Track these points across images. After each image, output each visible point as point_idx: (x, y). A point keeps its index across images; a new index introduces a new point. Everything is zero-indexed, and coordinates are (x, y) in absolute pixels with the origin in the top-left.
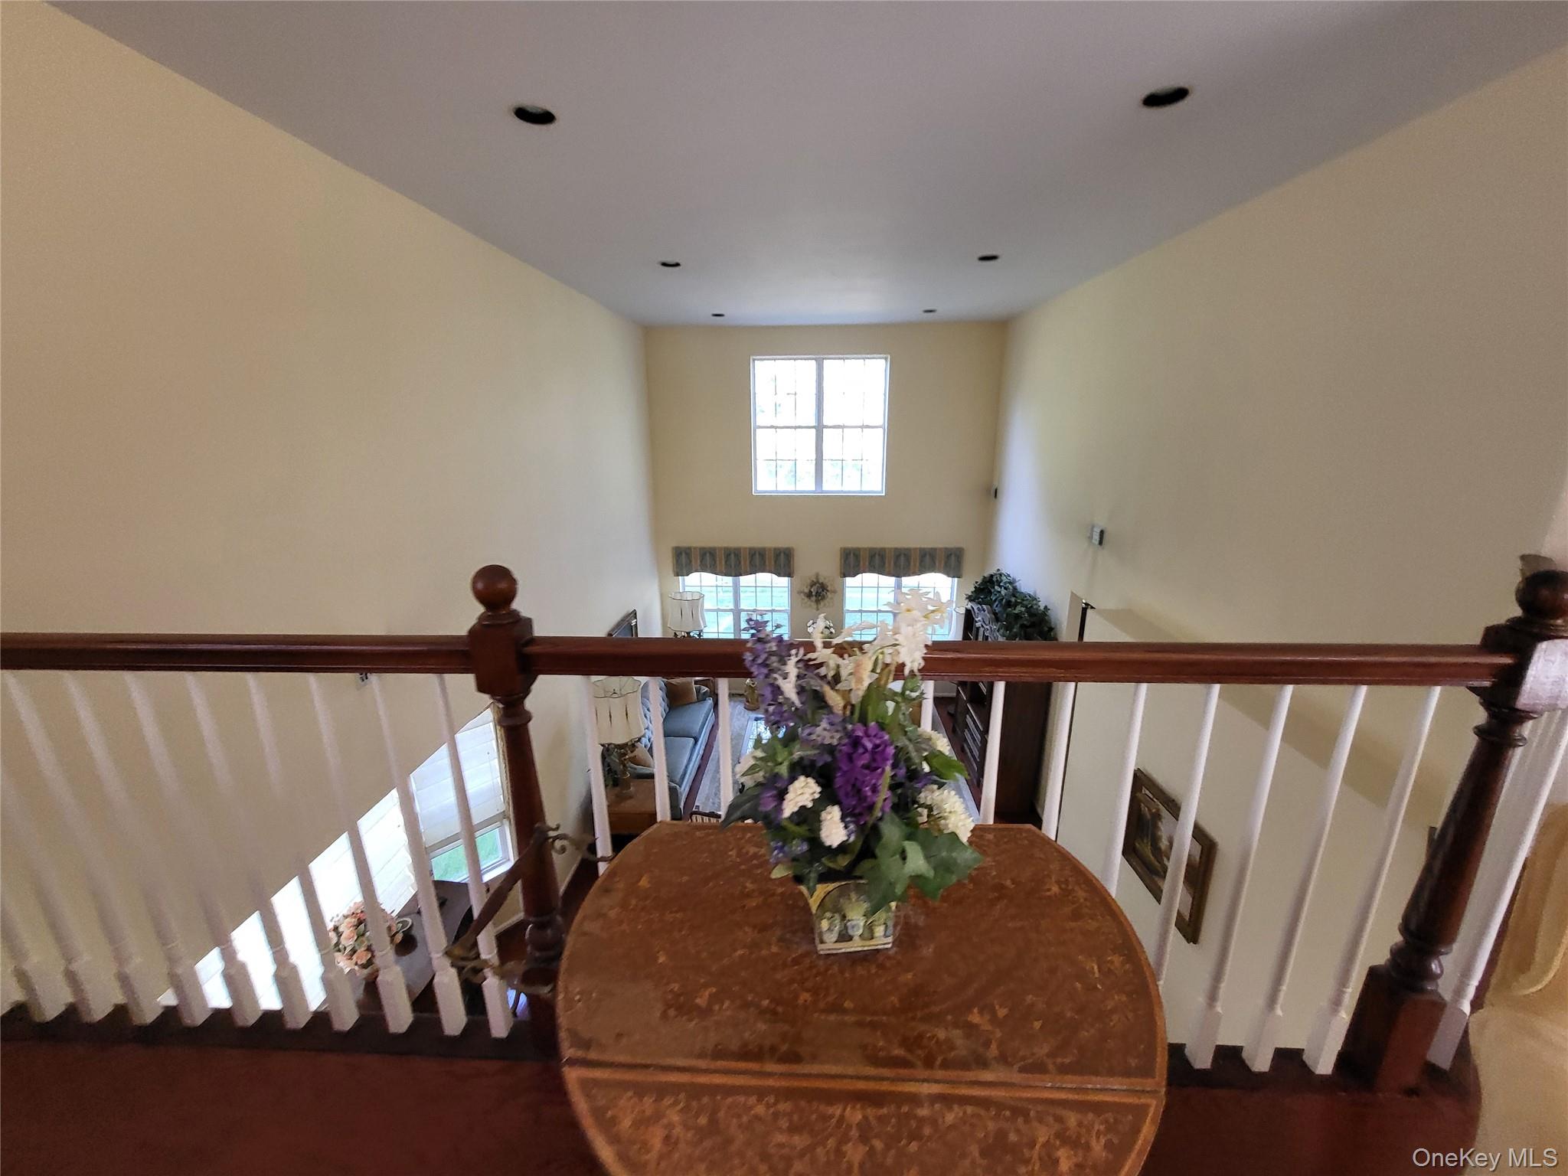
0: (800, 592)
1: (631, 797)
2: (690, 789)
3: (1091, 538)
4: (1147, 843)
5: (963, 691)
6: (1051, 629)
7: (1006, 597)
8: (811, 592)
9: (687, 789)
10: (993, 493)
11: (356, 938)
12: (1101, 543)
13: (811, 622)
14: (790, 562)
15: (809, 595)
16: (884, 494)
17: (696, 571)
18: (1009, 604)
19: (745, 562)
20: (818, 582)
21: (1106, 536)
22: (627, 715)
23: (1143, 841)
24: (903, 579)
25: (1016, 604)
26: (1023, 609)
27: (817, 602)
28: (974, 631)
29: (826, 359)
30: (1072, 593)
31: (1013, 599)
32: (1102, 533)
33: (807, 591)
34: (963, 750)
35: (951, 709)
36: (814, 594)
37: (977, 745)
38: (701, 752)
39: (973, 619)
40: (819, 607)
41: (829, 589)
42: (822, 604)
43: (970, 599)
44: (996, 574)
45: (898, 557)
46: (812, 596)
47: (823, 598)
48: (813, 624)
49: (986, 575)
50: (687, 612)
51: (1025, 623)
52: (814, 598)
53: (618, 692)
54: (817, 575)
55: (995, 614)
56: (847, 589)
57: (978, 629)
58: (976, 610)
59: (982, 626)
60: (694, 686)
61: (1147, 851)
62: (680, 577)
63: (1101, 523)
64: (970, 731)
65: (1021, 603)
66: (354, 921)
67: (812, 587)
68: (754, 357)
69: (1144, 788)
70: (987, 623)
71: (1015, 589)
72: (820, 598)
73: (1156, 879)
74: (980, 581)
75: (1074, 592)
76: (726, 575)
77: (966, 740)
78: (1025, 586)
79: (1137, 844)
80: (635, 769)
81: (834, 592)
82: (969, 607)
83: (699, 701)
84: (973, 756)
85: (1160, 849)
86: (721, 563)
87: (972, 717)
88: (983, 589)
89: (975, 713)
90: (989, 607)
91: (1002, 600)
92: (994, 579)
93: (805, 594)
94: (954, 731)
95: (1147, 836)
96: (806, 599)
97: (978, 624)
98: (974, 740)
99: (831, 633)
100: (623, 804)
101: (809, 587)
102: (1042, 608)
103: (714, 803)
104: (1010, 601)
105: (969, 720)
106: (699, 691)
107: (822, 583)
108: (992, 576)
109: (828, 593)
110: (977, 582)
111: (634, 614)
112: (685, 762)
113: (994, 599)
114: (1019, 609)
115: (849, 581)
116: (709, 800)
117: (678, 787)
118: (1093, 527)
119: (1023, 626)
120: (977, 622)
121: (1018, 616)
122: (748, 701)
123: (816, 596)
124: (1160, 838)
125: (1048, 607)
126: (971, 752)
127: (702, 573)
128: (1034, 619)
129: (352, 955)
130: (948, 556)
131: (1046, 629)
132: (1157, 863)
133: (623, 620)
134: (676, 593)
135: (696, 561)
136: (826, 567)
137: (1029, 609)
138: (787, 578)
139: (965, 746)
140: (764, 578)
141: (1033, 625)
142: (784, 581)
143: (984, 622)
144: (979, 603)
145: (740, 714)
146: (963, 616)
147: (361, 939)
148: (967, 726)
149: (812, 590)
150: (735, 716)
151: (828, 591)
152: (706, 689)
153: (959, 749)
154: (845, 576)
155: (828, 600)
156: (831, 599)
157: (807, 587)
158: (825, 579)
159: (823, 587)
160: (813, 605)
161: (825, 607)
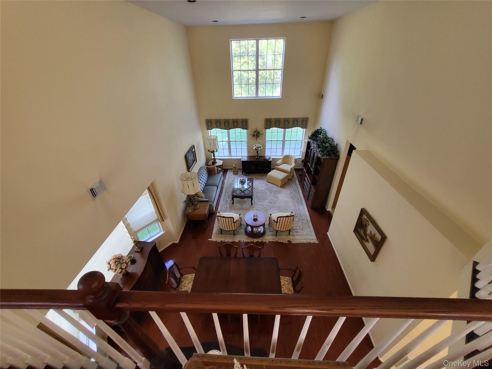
0: (250, 135)
1: (198, 209)
2: (217, 203)
3: (357, 121)
4: (362, 230)
5: (305, 169)
6: (338, 152)
7: (323, 139)
8: (254, 134)
9: (216, 203)
10: (321, 96)
11: (115, 266)
12: (361, 123)
13: (254, 145)
14: (247, 124)
15: (254, 136)
16: (281, 98)
17: (214, 128)
18: (323, 142)
19: (231, 125)
20: (257, 131)
21: (363, 121)
22: (194, 185)
23: (361, 229)
24: (287, 129)
25: (326, 143)
26: (329, 145)
27: (257, 138)
28: (310, 150)
29: (260, 40)
30: (347, 140)
31: (325, 140)
32: (362, 119)
33: (253, 134)
34: (303, 187)
35: (300, 173)
37: (308, 188)
38: (220, 190)
39: (310, 145)
40: (257, 139)
42: (258, 138)
43: (310, 138)
44: (319, 129)
45: (285, 121)
46: (255, 136)
47: (259, 136)
48: (255, 146)
49: (316, 129)
50: (212, 143)
51: (329, 150)
52: (255, 137)
53: (190, 178)
54: (256, 128)
55: (318, 145)
56: (267, 133)
57: (312, 149)
58: (312, 143)
59: (313, 149)
60: (216, 168)
61: (362, 232)
62: (209, 130)
63: (362, 115)
64: (306, 182)
65: (328, 142)
66: (114, 261)
68: (231, 40)
69: (364, 214)
70: (315, 148)
71: (326, 135)
72: (257, 137)
73: (364, 241)
74: (314, 132)
75: (348, 140)
76: (225, 129)
77: (304, 185)
78: (330, 135)
79: (359, 230)
80: (199, 199)
81: (262, 134)
82: (309, 141)
83: (218, 173)
84: (307, 190)
85: (366, 233)
86: (223, 125)
87: (307, 178)
88: (315, 135)
89: (308, 177)
90: (316, 142)
91: (321, 140)
92: (319, 131)
93: (252, 135)
94: (301, 181)
95: (363, 228)
97: (312, 148)
98: (307, 186)
99: (261, 149)
100: (196, 211)
101: (254, 133)
102: (335, 144)
103: (224, 207)
104: (324, 140)
105: (306, 178)
106: (218, 169)
107: (258, 131)
108: (318, 130)
109: (260, 135)
110: (312, 132)
111: (193, 147)
112: (214, 195)
113: (318, 139)
114: (327, 145)
115: (267, 130)
116: (223, 206)
117: (213, 204)
118: (359, 117)
119: (328, 151)
120: (311, 147)
121: (326, 147)
122: (234, 172)
123: (256, 136)
124: (367, 230)
125: (338, 144)
126: (306, 189)
127: (216, 129)
128: (332, 148)
129: (115, 271)
130: (303, 121)
131: (336, 152)
132: (364, 237)
133: (190, 150)
134: (208, 136)
135: (214, 125)
136: (260, 126)
137: (331, 145)
138: (246, 130)
139: (304, 187)
140: (238, 130)
141: (331, 150)
142: (245, 131)
143: (314, 147)
144: (313, 140)
145: (231, 176)
146: (307, 143)
147: (117, 266)
148: (305, 180)
149: (255, 134)
150: (230, 177)
151: (260, 134)
152: (220, 169)
153: (302, 187)
154: (266, 129)
155: (260, 137)
156: (261, 137)
157: (253, 133)
158: (259, 130)
159: (258, 133)
160: (255, 139)
161: (259, 140)
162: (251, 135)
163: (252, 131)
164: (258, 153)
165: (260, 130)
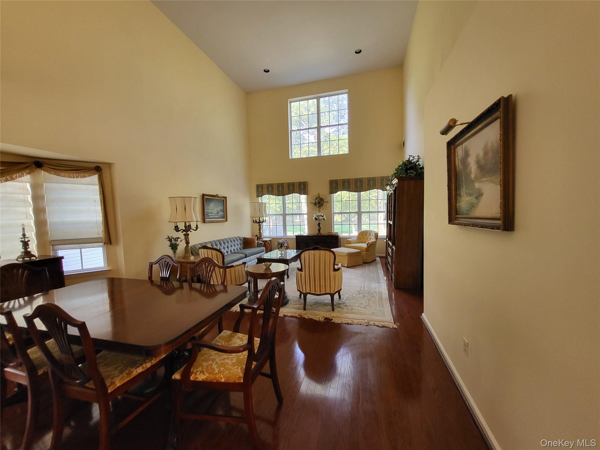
14: (306, 187)
15: (315, 204)
16: (348, 153)
17: (266, 194)
19: (285, 189)
20: (319, 197)
27: (319, 207)
29: (321, 97)
33: (314, 202)
36: (317, 203)
40: (320, 210)
41: (325, 201)
42: (322, 208)
47: (322, 205)
52: (317, 205)
54: (319, 194)
56: (332, 199)
62: (260, 197)
67: (316, 199)
68: (290, 101)
72: (320, 205)
81: (327, 202)
96: (314, 206)
106: (258, 242)
107: (321, 198)
115: (334, 195)
135: (265, 190)
136: (324, 191)
138: (305, 196)
142: (303, 197)
149: (317, 201)
151: (324, 202)
154: (332, 194)
155: (324, 206)
156: (326, 206)
157: (314, 200)
158: (322, 196)
159: (321, 199)
160: (317, 208)
161: (323, 210)
162: (312, 203)
163: (314, 197)
164: (319, 227)
165: (324, 197)
